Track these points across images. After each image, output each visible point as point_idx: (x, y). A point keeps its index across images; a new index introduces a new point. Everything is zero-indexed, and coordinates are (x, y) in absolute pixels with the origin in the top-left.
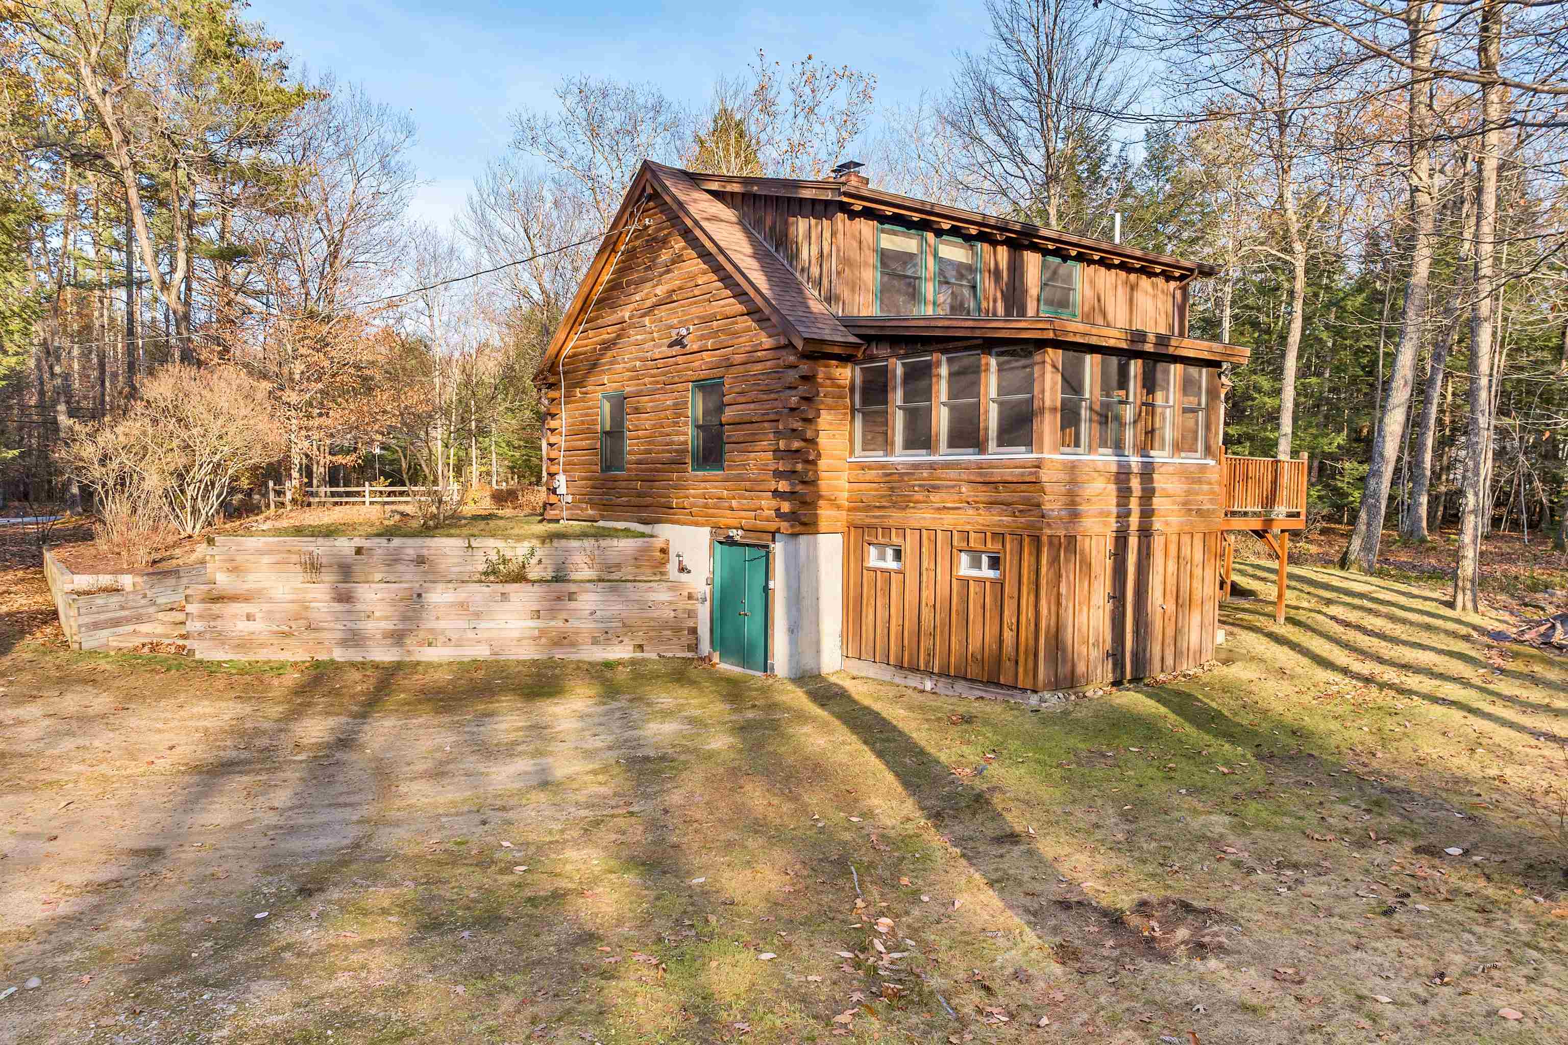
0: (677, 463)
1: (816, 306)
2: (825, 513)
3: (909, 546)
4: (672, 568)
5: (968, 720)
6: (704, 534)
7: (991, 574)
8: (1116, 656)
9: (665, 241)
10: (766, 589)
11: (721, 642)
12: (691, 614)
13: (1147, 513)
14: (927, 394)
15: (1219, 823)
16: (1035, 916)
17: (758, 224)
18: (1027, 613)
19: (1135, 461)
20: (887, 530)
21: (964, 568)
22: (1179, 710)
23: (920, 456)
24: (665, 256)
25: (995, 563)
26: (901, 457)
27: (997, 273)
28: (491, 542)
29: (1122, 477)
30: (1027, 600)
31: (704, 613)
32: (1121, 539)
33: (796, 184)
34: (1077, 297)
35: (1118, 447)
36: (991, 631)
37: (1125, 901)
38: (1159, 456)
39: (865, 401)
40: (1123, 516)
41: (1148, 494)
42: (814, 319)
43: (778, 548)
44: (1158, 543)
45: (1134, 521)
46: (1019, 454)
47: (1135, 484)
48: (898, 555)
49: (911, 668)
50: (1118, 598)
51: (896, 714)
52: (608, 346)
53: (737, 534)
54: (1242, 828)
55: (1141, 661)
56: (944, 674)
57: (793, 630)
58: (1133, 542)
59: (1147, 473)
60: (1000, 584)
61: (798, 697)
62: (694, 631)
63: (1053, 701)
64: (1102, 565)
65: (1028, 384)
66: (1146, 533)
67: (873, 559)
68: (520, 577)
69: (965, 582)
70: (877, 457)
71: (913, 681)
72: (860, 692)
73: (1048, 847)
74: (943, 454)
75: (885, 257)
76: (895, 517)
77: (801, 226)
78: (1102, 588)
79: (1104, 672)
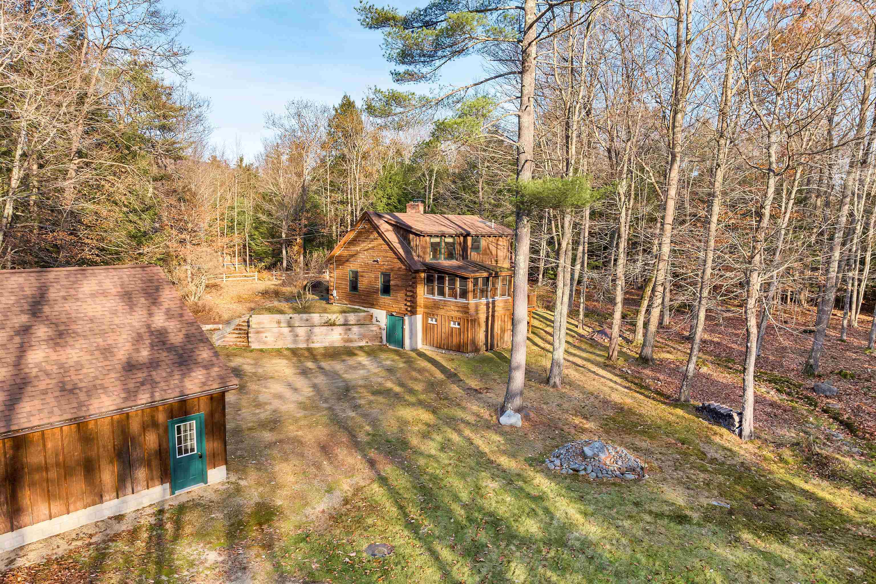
0: (376, 292)
1: (416, 258)
2: (419, 309)
3: (439, 318)
4: (374, 320)
5: (453, 360)
6: (384, 312)
7: (458, 327)
8: (486, 344)
9: (372, 233)
10: (403, 328)
11: (389, 340)
12: (381, 333)
13: (494, 311)
14: (443, 283)
15: (497, 377)
16: (464, 390)
17: (399, 233)
18: (466, 336)
19: (491, 300)
20: (433, 315)
21: (452, 325)
22: (498, 357)
23: (441, 298)
24: (372, 237)
25: (459, 324)
26: (437, 297)
27: (460, 244)
28: (326, 315)
29: (487, 305)
30: (466, 333)
31: (384, 333)
32: (487, 318)
33: (411, 228)
34: (481, 246)
35: (487, 297)
36: (458, 339)
37: (478, 388)
38: (496, 298)
39: (428, 282)
40: (488, 312)
41: (494, 307)
42: (415, 262)
43: (406, 318)
44: (496, 318)
45: (490, 314)
46: (464, 301)
47: (491, 305)
48: (436, 321)
49: (440, 348)
50: (487, 331)
51: (438, 358)
52: (352, 256)
53: (394, 314)
54: (500, 378)
55: (492, 346)
56: (447, 349)
57: (411, 338)
58: (490, 318)
59: (494, 303)
60: (460, 329)
61: (413, 355)
62: (381, 338)
63: (471, 355)
64: (483, 325)
65: (466, 286)
66: (493, 316)
67: (430, 321)
68: (333, 324)
69: (452, 328)
70: (431, 296)
71: (440, 351)
72: (429, 353)
73: (467, 382)
74: (447, 298)
75: (432, 244)
76: (437, 312)
77: (411, 236)
78: (483, 328)
79: (484, 348)
